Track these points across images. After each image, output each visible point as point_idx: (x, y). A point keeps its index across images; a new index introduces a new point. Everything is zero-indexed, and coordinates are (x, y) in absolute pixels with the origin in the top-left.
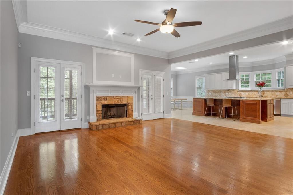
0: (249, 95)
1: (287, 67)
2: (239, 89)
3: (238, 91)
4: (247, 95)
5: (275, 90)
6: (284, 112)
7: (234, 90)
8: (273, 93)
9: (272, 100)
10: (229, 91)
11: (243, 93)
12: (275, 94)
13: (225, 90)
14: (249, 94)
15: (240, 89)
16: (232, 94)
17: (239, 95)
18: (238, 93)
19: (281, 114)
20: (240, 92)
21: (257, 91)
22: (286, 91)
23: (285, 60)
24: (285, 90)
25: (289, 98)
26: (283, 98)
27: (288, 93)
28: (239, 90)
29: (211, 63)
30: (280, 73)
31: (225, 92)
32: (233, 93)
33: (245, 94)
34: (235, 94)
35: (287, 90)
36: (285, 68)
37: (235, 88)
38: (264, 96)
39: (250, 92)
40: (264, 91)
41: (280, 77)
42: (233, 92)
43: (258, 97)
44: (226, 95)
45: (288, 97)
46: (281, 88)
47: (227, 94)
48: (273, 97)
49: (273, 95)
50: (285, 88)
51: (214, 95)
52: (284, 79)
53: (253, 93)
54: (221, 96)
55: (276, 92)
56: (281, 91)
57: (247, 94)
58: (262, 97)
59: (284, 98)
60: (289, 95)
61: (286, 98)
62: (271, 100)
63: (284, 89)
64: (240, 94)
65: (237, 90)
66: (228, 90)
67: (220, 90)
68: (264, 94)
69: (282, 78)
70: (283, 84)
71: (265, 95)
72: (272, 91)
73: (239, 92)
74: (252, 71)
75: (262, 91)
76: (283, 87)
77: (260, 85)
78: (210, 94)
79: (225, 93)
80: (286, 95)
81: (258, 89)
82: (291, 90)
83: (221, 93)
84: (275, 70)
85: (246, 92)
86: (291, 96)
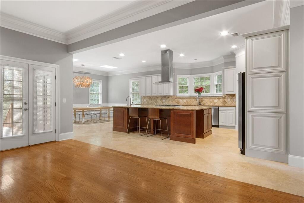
0: (188, 102)
1: (225, 70)
2: (176, 95)
3: (176, 97)
4: (184, 102)
5: (214, 97)
6: (222, 123)
7: (171, 96)
8: (211, 100)
10: (166, 97)
11: (180, 100)
12: (213, 101)
13: (162, 96)
14: (186, 101)
15: (178, 95)
16: (169, 101)
17: (177, 102)
19: (219, 125)
20: (178, 99)
21: (195, 98)
22: (224, 98)
23: (223, 62)
24: (223, 97)
25: (227, 106)
26: (221, 106)
27: (226, 100)
28: (177, 96)
29: (144, 61)
30: (218, 77)
31: (161, 99)
33: (183, 101)
34: (172, 102)
35: (225, 97)
36: (223, 71)
37: (172, 94)
38: (202, 104)
39: (188, 99)
40: (202, 98)
41: (218, 81)
42: (170, 98)
43: (196, 104)
44: (162, 102)
45: (226, 105)
46: (220, 94)
47: (164, 101)
48: (211, 104)
49: (211, 102)
50: (223, 94)
51: (150, 102)
52: (222, 83)
53: (191, 100)
55: (214, 99)
56: (219, 98)
57: (185, 100)
58: (200, 104)
59: (222, 106)
60: (227, 103)
61: (224, 106)
63: (222, 95)
64: (178, 101)
65: (175, 96)
66: (165, 96)
67: (156, 96)
68: (202, 101)
69: (220, 83)
70: (221, 89)
72: (211, 98)
73: (176, 99)
74: (190, 75)
75: (200, 98)
76: (221, 93)
77: (198, 91)
78: (145, 100)
80: (224, 102)
81: (196, 95)
82: (229, 97)
83: (157, 100)
84: (214, 73)
85: (184, 99)
86: (229, 103)
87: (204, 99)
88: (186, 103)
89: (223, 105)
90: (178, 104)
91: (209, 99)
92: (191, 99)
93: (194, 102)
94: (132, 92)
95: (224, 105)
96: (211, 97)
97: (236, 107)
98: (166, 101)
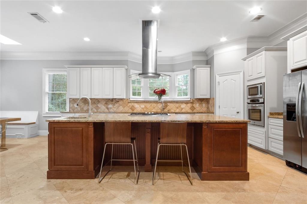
2: (130, 98)
3: (129, 101)
4: (142, 108)
7: (122, 99)
8: (177, 105)
10: (114, 101)
11: (136, 105)
12: (180, 106)
13: (106, 99)
14: (145, 107)
15: (131, 98)
16: (118, 107)
17: (131, 108)
18: (128, 105)
20: (133, 104)
22: (192, 103)
24: (191, 101)
27: (194, 105)
28: (131, 99)
29: (87, 39)
31: (106, 103)
32: (120, 105)
33: (140, 106)
34: (124, 107)
35: (194, 101)
37: (123, 96)
39: (148, 104)
40: (166, 102)
42: (121, 102)
43: (159, 111)
44: (108, 108)
45: (195, 111)
47: (110, 106)
49: (178, 108)
50: (191, 98)
51: (85, 109)
52: (188, 85)
53: (151, 105)
54: (99, 110)
55: (180, 104)
56: (186, 102)
57: (143, 106)
60: (195, 108)
63: (189, 100)
64: (133, 106)
66: (112, 100)
67: (97, 99)
68: (167, 106)
72: (177, 102)
73: (130, 104)
76: (186, 97)
79: (106, 105)
80: (193, 108)
81: (156, 98)
82: (198, 102)
83: (98, 105)
84: (174, 73)
85: (142, 104)
86: (198, 109)
87: (168, 104)
88: (145, 109)
89: (191, 111)
90: (133, 110)
91: (175, 104)
92: (151, 104)
93: (156, 108)
94: (48, 92)
95: (193, 110)
98: (115, 106)
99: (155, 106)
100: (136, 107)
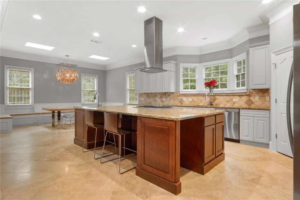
0: (194, 102)
1: (251, 49)
2: (179, 92)
3: (179, 95)
4: (190, 101)
5: (233, 93)
6: (245, 136)
7: (172, 93)
8: (228, 98)
9: (217, 115)
11: (185, 99)
12: (231, 100)
13: (161, 93)
14: (192, 100)
15: (181, 91)
16: (170, 100)
17: (180, 102)
18: (178, 99)
19: (240, 139)
20: (181, 97)
21: (203, 95)
22: (249, 95)
23: (248, 39)
24: (248, 93)
25: (254, 109)
26: (243, 109)
27: (252, 98)
28: (181, 93)
29: (134, 46)
30: (239, 63)
31: (161, 97)
32: (171, 98)
33: (188, 100)
34: (174, 100)
35: (251, 93)
36: (248, 53)
37: (172, 90)
38: (214, 104)
39: (195, 97)
40: (215, 95)
41: (239, 70)
42: (172, 96)
44: (162, 101)
45: (252, 106)
46: (242, 89)
47: (164, 99)
48: (228, 105)
49: (228, 102)
50: (247, 89)
51: (148, 102)
52: (245, 72)
53: (198, 99)
54: (156, 103)
55: (232, 97)
56: (240, 95)
57: (190, 99)
58: (212, 105)
59: (246, 109)
60: (253, 103)
61: (249, 109)
62: (215, 115)
63: (245, 91)
64: (181, 99)
65: (177, 93)
66: (165, 94)
68: (214, 100)
69: (242, 73)
70: (244, 81)
71: (217, 102)
72: (227, 95)
73: (179, 97)
74: (200, 63)
75: (211, 96)
76: (244, 88)
77: (209, 85)
78: (142, 99)
79: (161, 98)
80: (249, 102)
81: (207, 90)
82: (257, 94)
83: (156, 98)
84: (233, 59)
85: (189, 97)
86: (257, 104)
87: (217, 97)
88: (192, 103)
89: (248, 107)
90: (182, 104)
91: (224, 97)
92: (198, 97)
93: (203, 102)
94: (129, 89)
95: (250, 105)
96: (229, 93)
97: (269, 110)
98: (167, 100)
99: (202, 100)
100: (184, 100)
